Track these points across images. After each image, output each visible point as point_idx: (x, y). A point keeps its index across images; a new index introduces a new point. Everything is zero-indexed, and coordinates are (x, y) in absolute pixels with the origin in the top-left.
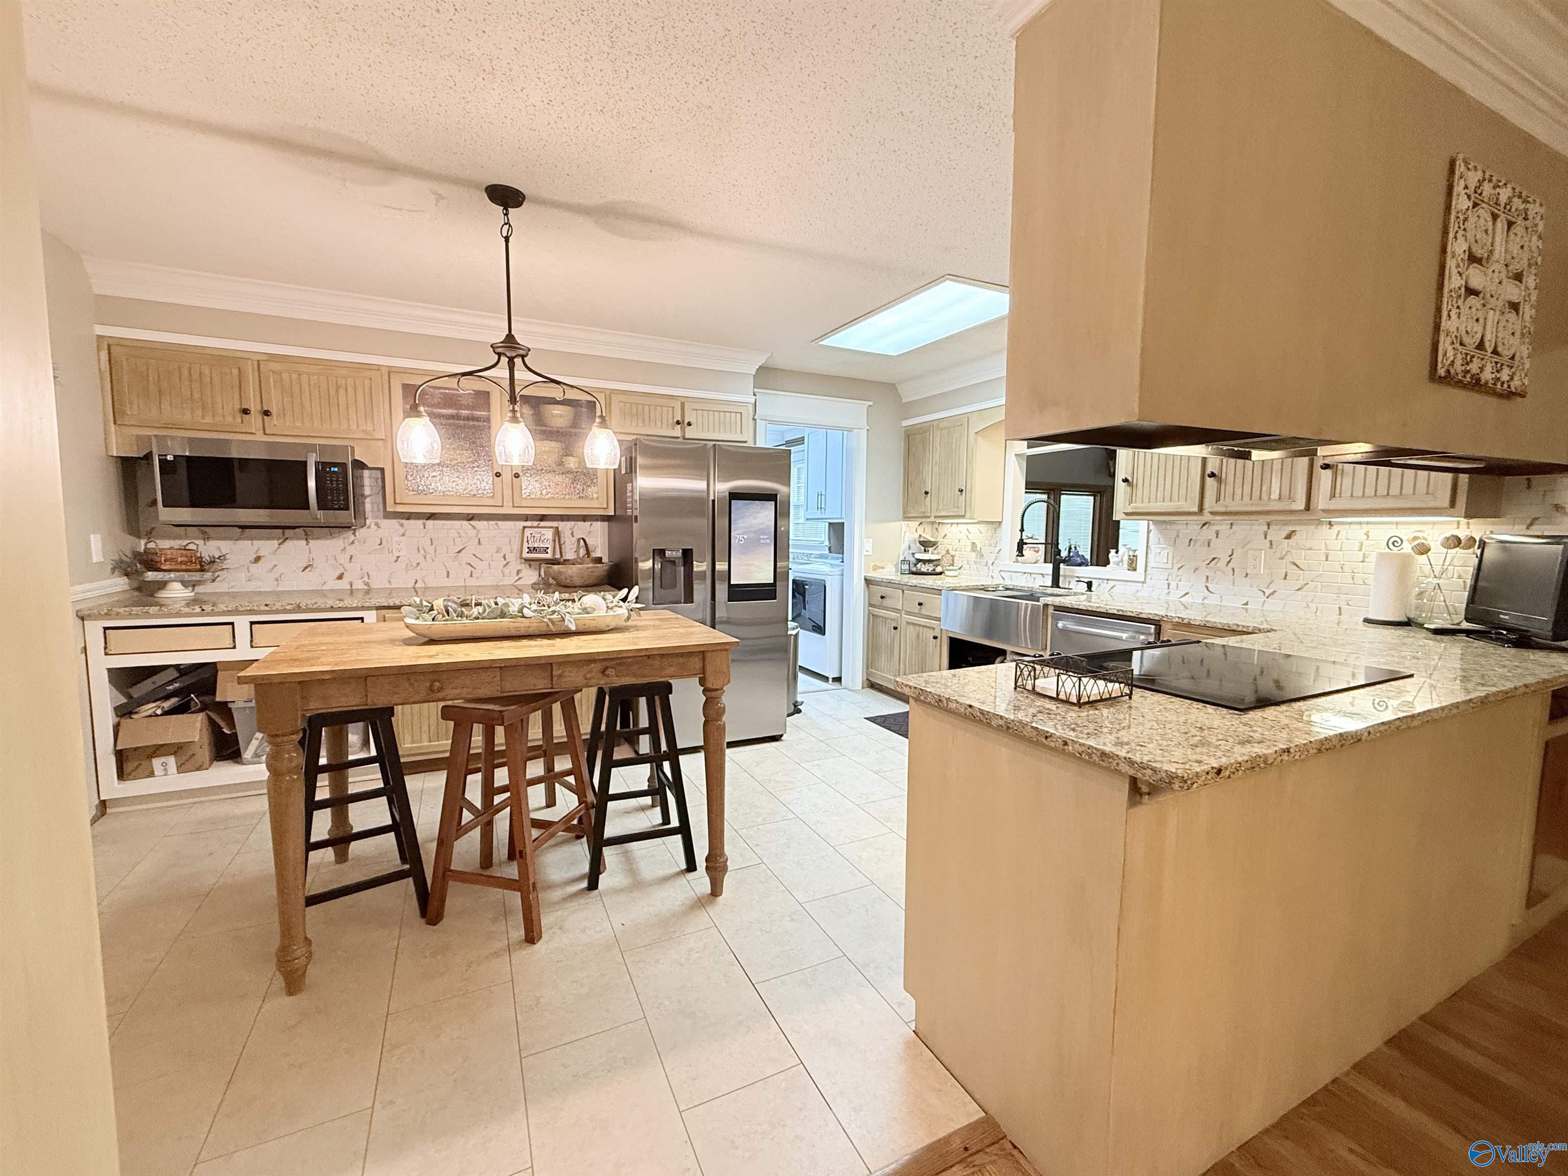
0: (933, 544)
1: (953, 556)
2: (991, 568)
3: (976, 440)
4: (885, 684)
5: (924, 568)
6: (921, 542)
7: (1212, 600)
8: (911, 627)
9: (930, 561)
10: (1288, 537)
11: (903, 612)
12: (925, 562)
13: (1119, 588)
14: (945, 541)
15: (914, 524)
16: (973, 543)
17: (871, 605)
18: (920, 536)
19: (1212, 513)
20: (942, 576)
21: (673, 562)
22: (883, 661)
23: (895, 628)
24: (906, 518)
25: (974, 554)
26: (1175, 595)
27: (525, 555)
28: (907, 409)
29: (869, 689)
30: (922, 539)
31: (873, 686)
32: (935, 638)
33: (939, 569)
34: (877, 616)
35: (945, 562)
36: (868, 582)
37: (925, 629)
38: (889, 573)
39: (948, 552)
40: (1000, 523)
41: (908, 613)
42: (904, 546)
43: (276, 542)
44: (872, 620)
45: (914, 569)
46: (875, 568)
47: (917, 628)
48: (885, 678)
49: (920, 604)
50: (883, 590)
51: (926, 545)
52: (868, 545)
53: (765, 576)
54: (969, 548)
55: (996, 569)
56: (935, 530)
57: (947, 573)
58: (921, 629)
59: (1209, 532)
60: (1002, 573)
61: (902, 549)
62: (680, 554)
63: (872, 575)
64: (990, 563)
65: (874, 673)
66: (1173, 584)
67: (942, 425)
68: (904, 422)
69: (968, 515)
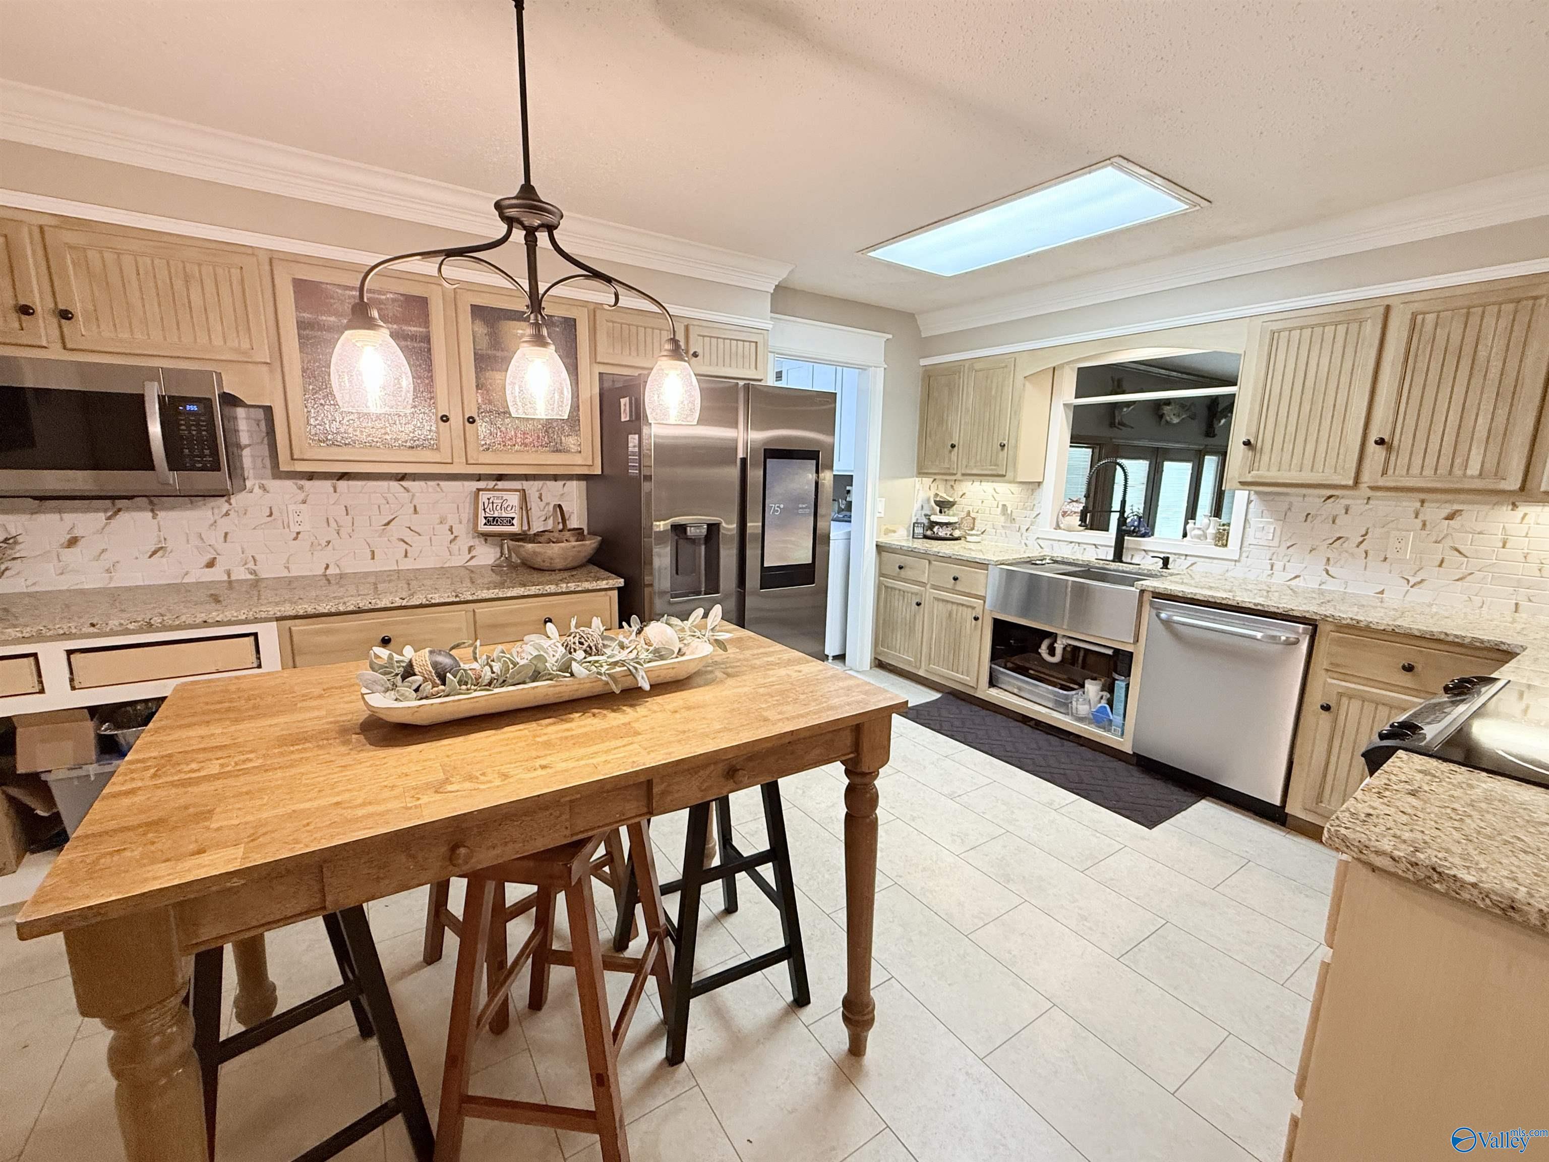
0: (951, 504)
1: (974, 519)
2: (1025, 534)
3: (1024, 385)
4: (901, 666)
5: (942, 532)
6: (937, 503)
7: (1331, 586)
8: (941, 604)
9: (947, 524)
10: (1450, 517)
11: (928, 586)
12: (941, 524)
13: (1201, 566)
14: (963, 501)
15: (927, 481)
16: (1004, 506)
17: (881, 575)
18: (937, 495)
19: (1372, 488)
20: (962, 541)
21: (693, 541)
22: (899, 638)
23: (918, 604)
24: (921, 473)
25: (1003, 518)
26: (1280, 578)
27: (482, 528)
28: (926, 345)
29: (877, 669)
30: (938, 499)
31: (880, 665)
32: (976, 619)
33: (957, 533)
34: (892, 588)
35: (966, 525)
36: (880, 548)
37: (961, 608)
38: (900, 538)
39: (968, 514)
40: (1039, 483)
41: (935, 587)
42: (917, 506)
43: (102, 516)
44: (884, 593)
45: (929, 533)
46: (888, 532)
47: (949, 606)
48: (901, 657)
49: (955, 579)
50: (901, 559)
51: (943, 505)
52: (881, 507)
53: (802, 555)
54: (999, 510)
55: (1032, 536)
56: (949, 487)
57: (969, 538)
58: (955, 607)
59: (1335, 507)
60: (1040, 541)
61: (915, 509)
62: (704, 530)
63: (884, 540)
64: (1024, 529)
65: (884, 652)
66: (1278, 565)
67: (978, 366)
68: (923, 362)
69: (1010, 475)
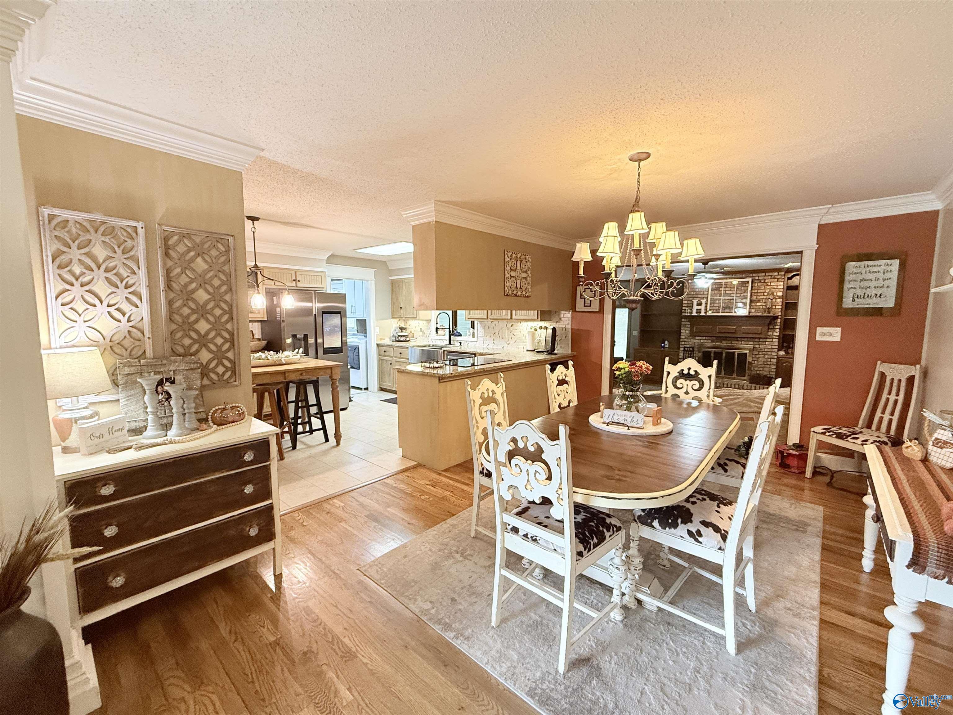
0: (405, 329)
1: (413, 334)
2: (428, 338)
4: (387, 388)
5: (402, 339)
6: (400, 328)
8: (397, 363)
9: (404, 336)
10: (512, 326)
11: (394, 357)
12: (402, 336)
13: (470, 344)
14: (410, 327)
15: (397, 320)
16: (421, 328)
17: (380, 355)
18: (399, 325)
19: (491, 319)
20: (409, 342)
21: (299, 339)
22: (386, 377)
23: (391, 364)
24: (393, 318)
25: (421, 333)
28: (391, 272)
29: (380, 390)
31: (382, 390)
33: (408, 339)
34: (383, 360)
35: (410, 336)
36: (378, 345)
38: (387, 341)
39: (411, 332)
40: (430, 320)
41: (396, 357)
42: (393, 329)
44: (380, 362)
45: (397, 339)
46: (381, 339)
48: (387, 385)
49: (400, 353)
50: (384, 349)
51: (402, 329)
52: (377, 330)
53: (339, 344)
54: (419, 330)
55: (430, 338)
56: (405, 323)
57: (411, 340)
58: (401, 363)
59: (493, 324)
60: (431, 340)
61: (392, 331)
62: (303, 336)
63: (379, 342)
64: (427, 336)
65: (382, 384)
66: (485, 342)
67: (406, 281)
68: (391, 278)
69: (418, 318)
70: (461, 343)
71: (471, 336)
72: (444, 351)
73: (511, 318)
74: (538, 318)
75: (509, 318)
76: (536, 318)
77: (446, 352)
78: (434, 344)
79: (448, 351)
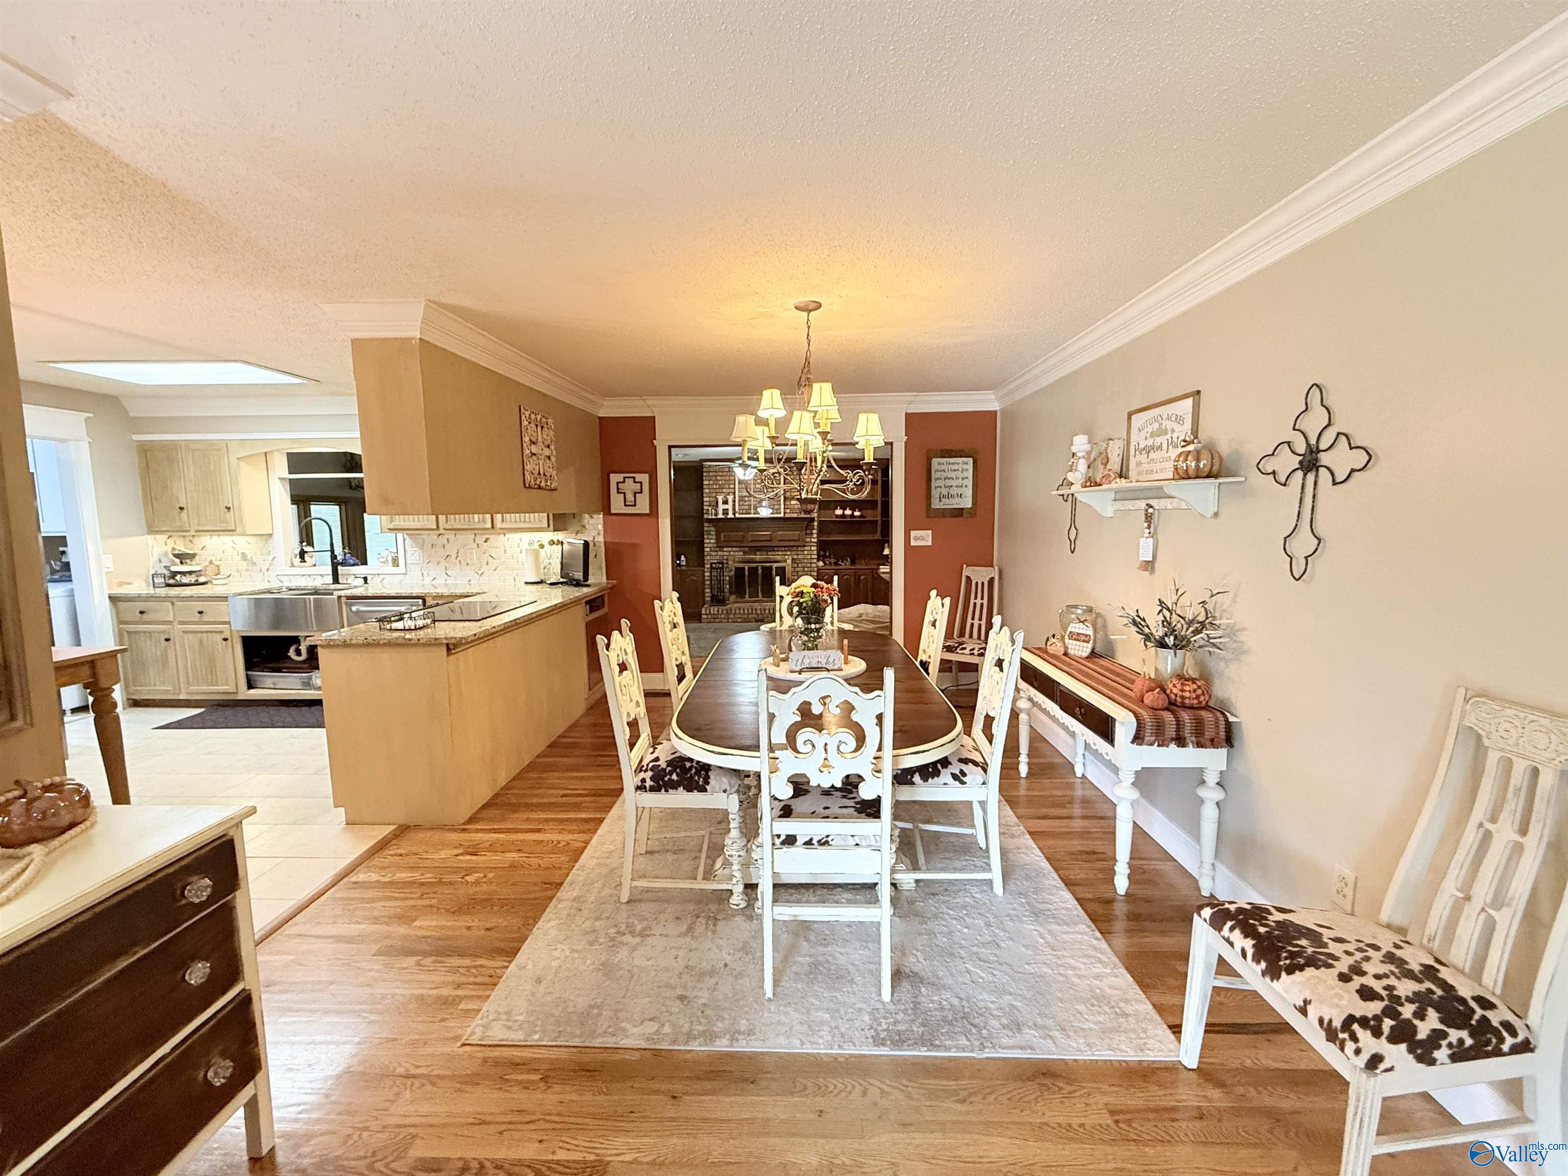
0: (192, 556)
1: (218, 566)
4: (159, 697)
5: (186, 580)
6: (175, 555)
7: (450, 581)
8: (191, 636)
9: (190, 573)
10: (486, 541)
11: (175, 623)
12: (184, 573)
13: (388, 579)
15: (162, 538)
16: (243, 554)
17: (121, 622)
18: (174, 549)
19: (445, 529)
20: (209, 585)
22: (151, 674)
23: (167, 640)
24: (153, 532)
25: (245, 563)
28: (136, 424)
29: (133, 709)
30: (176, 552)
32: (225, 639)
33: (202, 579)
34: (135, 632)
35: (210, 571)
37: (210, 635)
38: (139, 587)
39: (211, 562)
40: (271, 535)
41: (184, 623)
42: (153, 560)
44: (126, 638)
45: (172, 581)
46: (121, 584)
47: (199, 635)
48: (156, 690)
49: (200, 613)
51: (182, 557)
52: (107, 563)
54: (240, 557)
55: (273, 574)
56: (188, 543)
58: (204, 635)
59: (443, 540)
60: (279, 577)
61: (151, 563)
64: (264, 570)
66: (425, 574)
67: (193, 447)
68: (136, 437)
69: (239, 529)
70: (365, 579)
71: (390, 563)
72: (339, 597)
73: (493, 527)
74: (549, 526)
75: (489, 525)
76: (546, 525)
77: (344, 600)
78: (293, 585)
79: (349, 598)
